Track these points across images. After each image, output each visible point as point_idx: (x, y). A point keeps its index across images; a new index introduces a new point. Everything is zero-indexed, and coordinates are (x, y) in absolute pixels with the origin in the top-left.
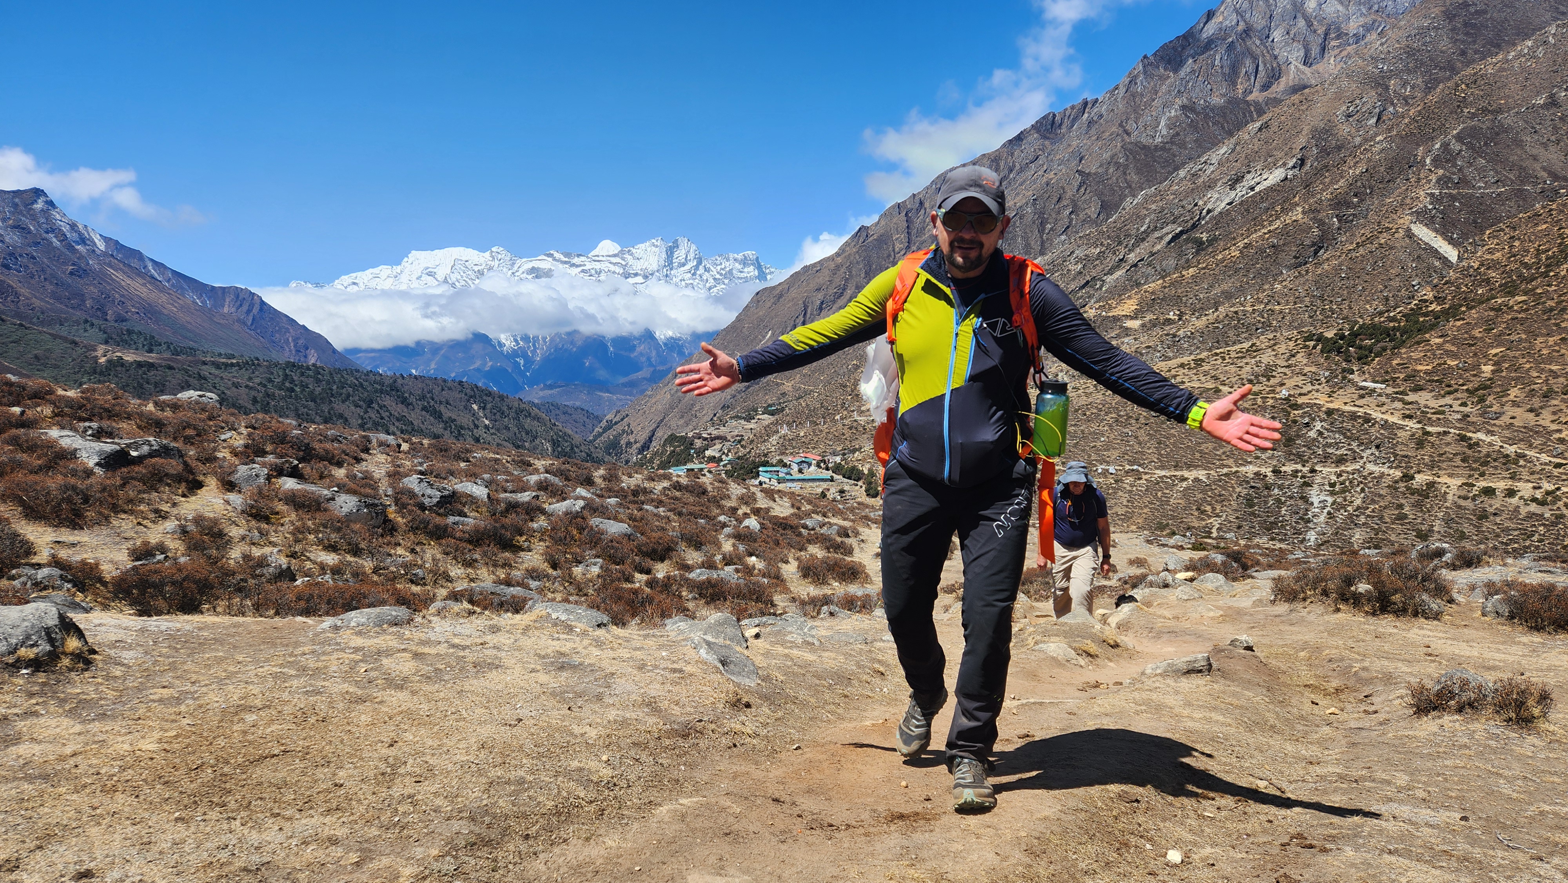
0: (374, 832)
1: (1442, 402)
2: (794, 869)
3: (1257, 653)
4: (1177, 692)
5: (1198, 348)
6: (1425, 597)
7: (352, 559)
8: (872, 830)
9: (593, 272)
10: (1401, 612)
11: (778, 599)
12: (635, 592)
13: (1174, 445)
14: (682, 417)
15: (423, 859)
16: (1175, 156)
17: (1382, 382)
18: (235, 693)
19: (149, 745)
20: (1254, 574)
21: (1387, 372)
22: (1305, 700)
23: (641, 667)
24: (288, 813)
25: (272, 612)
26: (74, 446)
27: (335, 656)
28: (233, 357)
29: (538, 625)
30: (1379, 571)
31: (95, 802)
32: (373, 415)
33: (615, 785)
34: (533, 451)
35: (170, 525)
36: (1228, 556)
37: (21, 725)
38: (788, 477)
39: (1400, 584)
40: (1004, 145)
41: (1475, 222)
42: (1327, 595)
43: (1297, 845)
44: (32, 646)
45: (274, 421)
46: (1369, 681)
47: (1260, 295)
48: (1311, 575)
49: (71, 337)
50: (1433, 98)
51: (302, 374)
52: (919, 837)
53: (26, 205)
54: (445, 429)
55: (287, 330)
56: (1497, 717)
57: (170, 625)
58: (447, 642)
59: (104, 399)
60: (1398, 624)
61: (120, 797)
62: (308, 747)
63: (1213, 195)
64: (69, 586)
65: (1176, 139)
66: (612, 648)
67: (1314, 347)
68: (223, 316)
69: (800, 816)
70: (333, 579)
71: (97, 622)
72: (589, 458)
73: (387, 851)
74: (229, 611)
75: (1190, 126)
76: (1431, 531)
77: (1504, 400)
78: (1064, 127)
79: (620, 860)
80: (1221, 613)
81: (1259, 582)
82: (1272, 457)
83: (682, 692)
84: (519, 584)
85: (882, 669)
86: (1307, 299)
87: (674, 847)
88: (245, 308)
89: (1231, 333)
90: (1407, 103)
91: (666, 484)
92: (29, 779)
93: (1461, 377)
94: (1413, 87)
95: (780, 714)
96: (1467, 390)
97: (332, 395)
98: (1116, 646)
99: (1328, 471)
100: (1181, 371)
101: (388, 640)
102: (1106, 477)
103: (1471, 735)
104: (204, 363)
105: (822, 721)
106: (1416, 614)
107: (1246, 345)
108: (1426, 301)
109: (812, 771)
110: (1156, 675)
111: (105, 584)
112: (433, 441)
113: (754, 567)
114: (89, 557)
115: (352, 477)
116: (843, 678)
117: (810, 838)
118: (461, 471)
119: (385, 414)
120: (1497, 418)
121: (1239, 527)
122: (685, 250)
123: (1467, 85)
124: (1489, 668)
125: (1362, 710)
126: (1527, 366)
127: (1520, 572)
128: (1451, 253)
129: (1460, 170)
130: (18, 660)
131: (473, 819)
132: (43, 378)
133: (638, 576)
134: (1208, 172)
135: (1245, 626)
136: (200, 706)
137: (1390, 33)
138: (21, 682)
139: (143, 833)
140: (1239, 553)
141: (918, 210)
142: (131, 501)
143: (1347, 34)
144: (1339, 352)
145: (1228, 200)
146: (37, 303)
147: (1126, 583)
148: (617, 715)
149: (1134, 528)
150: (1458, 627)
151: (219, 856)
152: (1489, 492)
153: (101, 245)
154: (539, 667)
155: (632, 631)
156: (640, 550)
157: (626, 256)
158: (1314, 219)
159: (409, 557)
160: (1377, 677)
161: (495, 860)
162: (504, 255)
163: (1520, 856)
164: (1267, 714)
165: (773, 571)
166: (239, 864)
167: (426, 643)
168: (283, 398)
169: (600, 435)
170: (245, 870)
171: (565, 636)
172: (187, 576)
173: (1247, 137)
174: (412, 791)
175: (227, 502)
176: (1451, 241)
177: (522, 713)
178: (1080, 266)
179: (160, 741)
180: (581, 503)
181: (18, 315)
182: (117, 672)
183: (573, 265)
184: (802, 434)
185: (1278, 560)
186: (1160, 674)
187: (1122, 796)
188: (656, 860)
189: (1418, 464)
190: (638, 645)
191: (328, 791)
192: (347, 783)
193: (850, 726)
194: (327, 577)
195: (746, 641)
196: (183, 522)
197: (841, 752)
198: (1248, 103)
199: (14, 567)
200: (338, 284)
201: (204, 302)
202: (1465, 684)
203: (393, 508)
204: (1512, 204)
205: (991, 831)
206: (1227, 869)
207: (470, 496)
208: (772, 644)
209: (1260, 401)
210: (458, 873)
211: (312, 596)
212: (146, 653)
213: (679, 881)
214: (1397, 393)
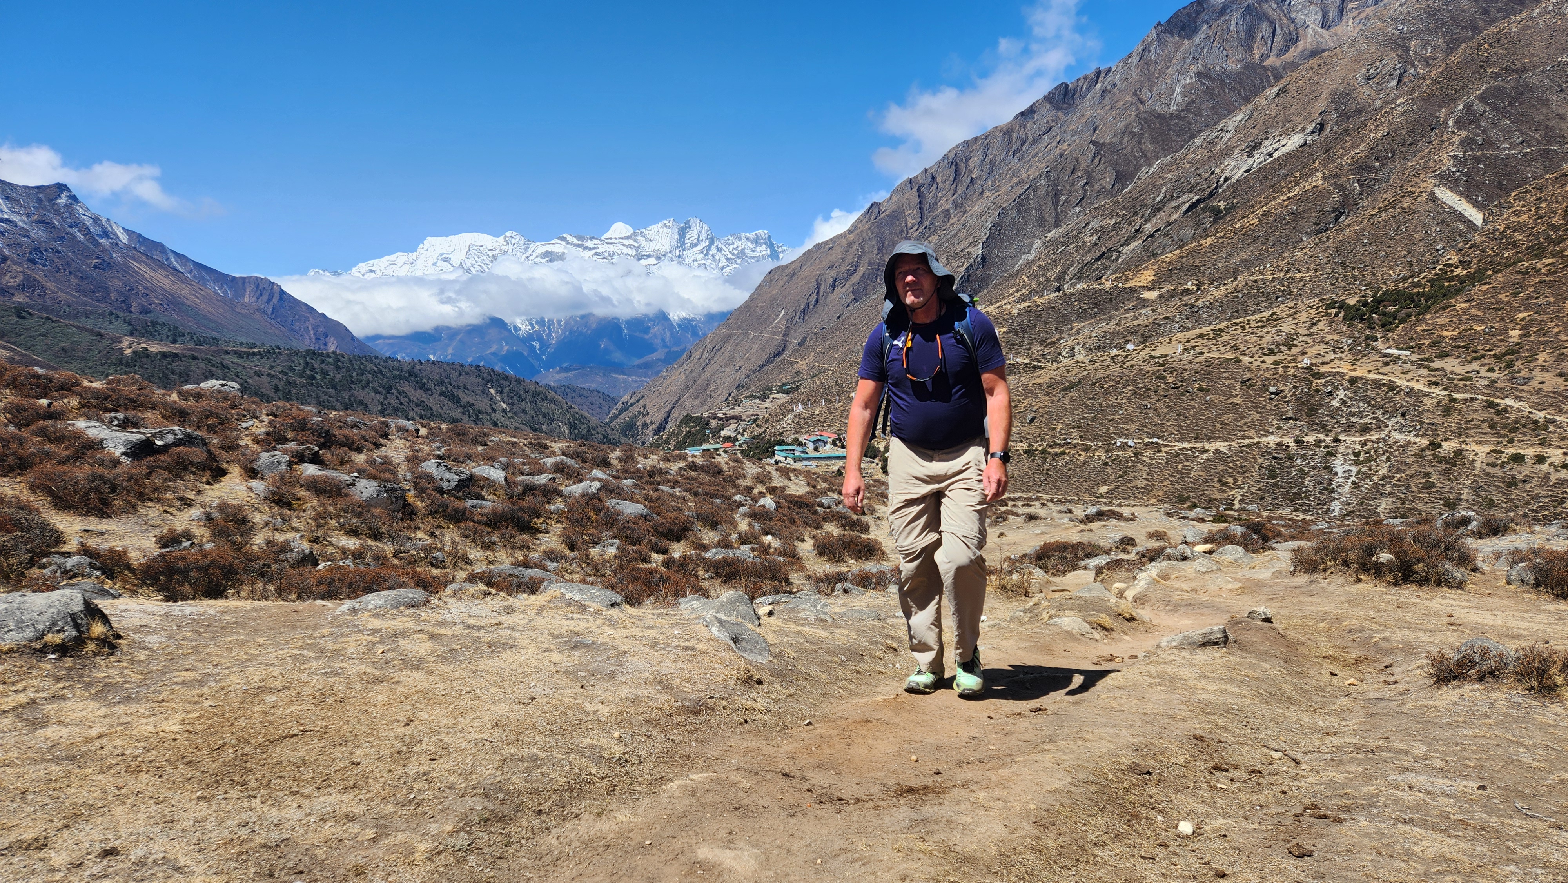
0: (390, 808)
1: (1469, 368)
2: (803, 842)
3: (1276, 624)
4: (1192, 665)
5: (1217, 318)
6: (1448, 566)
7: (373, 543)
8: (881, 803)
9: (606, 254)
10: (1423, 581)
11: (793, 577)
12: (651, 572)
13: (1195, 416)
14: (697, 397)
15: (437, 834)
16: (1190, 124)
17: (1407, 349)
18: (255, 675)
19: (172, 726)
20: (1275, 545)
21: (1412, 339)
22: (1323, 671)
23: (654, 646)
24: (307, 791)
25: (294, 596)
26: (101, 436)
27: (353, 637)
28: (255, 346)
29: (552, 605)
30: (1402, 540)
31: (120, 782)
32: (392, 401)
33: (626, 761)
34: (550, 434)
35: (196, 512)
36: (1248, 527)
37: (48, 708)
38: (804, 455)
39: (1422, 553)
40: (1016, 117)
41: (1500, 184)
42: (1348, 566)
43: (1311, 815)
44: (59, 632)
45: (294, 409)
46: (1390, 651)
47: (1280, 263)
48: (1331, 545)
49: (96, 330)
50: (1455, 58)
51: (323, 362)
52: (928, 810)
53: (50, 201)
54: (464, 414)
55: (307, 319)
56: (1519, 686)
57: (194, 609)
58: (462, 623)
59: (129, 390)
60: (1421, 594)
61: (143, 777)
62: (326, 727)
63: (1230, 162)
64: (98, 573)
65: (1192, 107)
66: (625, 628)
67: (1337, 315)
68: (244, 306)
69: (809, 790)
70: (354, 563)
71: (122, 607)
72: (606, 439)
73: (403, 828)
74: (252, 596)
75: (1205, 93)
76: (1459, 499)
77: (1532, 364)
78: (1077, 96)
79: (631, 835)
80: (1240, 585)
81: (1280, 554)
82: (1294, 428)
83: (693, 669)
84: (536, 566)
85: (894, 645)
86: (1328, 266)
87: (684, 821)
88: (265, 297)
89: (1251, 303)
90: (1428, 65)
91: (682, 464)
92: (56, 760)
93: (1488, 342)
94: (1434, 48)
95: (791, 690)
96: (1495, 356)
97: (352, 382)
98: (1132, 619)
99: (1352, 440)
100: (1200, 342)
101: (405, 622)
102: (1125, 450)
103: (1492, 704)
104: (227, 353)
105: (833, 697)
106: (1439, 584)
107: (1266, 314)
108: (1451, 265)
109: (823, 746)
110: (1171, 648)
111: (132, 571)
112: (451, 426)
113: (770, 546)
114: (118, 545)
115: (371, 462)
116: (856, 655)
117: (819, 812)
118: (478, 455)
119: (404, 400)
120: (1525, 384)
121: (1262, 499)
122: (697, 230)
123: (1490, 45)
124: (1513, 637)
125: (1381, 680)
126: (1556, 330)
127: (1548, 540)
128: (1476, 216)
129: (1484, 131)
130: (45, 645)
131: (486, 796)
132: (71, 370)
133: (654, 556)
134: (1225, 139)
135: (1264, 598)
136: (222, 688)
138: (49, 667)
139: (166, 812)
140: (1259, 524)
141: (930, 185)
142: (157, 489)
144: (1362, 319)
145: (1245, 168)
146: (63, 296)
147: (1143, 556)
148: (629, 693)
149: (1154, 501)
150: (1482, 595)
151: (240, 833)
152: (1518, 459)
153: (124, 238)
154: (552, 647)
155: (647, 611)
156: (656, 530)
157: (639, 238)
158: (1335, 185)
159: (429, 541)
160: (1397, 648)
161: (508, 835)
162: (518, 239)
163: (1538, 824)
164: (1284, 686)
165: (789, 549)
166: (259, 840)
167: (443, 624)
168: (304, 386)
169: (616, 416)
170: (265, 846)
171: (579, 616)
172: (212, 562)
173: (1264, 103)
174: (427, 769)
175: (250, 489)
176: (1476, 204)
177: (535, 692)
178: (1095, 238)
179: (183, 722)
180: (597, 485)
181: (45, 309)
182: (142, 655)
183: (586, 248)
184: (817, 412)
185: (1301, 531)
186: (1176, 647)
187: (1133, 769)
188: (666, 834)
189: (1445, 432)
190: (651, 624)
191: (345, 769)
192: (363, 762)
193: (862, 701)
194: (349, 561)
195: (759, 618)
196: (208, 509)
197: (852, 727)
198: (1265, 68)
199: (44, 556)
200: (355, 272)
201: (225, 292)
202: (1485, 652)
203: (413, 492)
204: (1538, 165)
205: (1000, 804)
206: (1239, 840)
207: (488, 479)
208: (785, 621)
209: (1281, 371)
210: (472, 848)
211: (333, 580)
212: (170, 637)
213: (689, 854)
214: (1422, 360)
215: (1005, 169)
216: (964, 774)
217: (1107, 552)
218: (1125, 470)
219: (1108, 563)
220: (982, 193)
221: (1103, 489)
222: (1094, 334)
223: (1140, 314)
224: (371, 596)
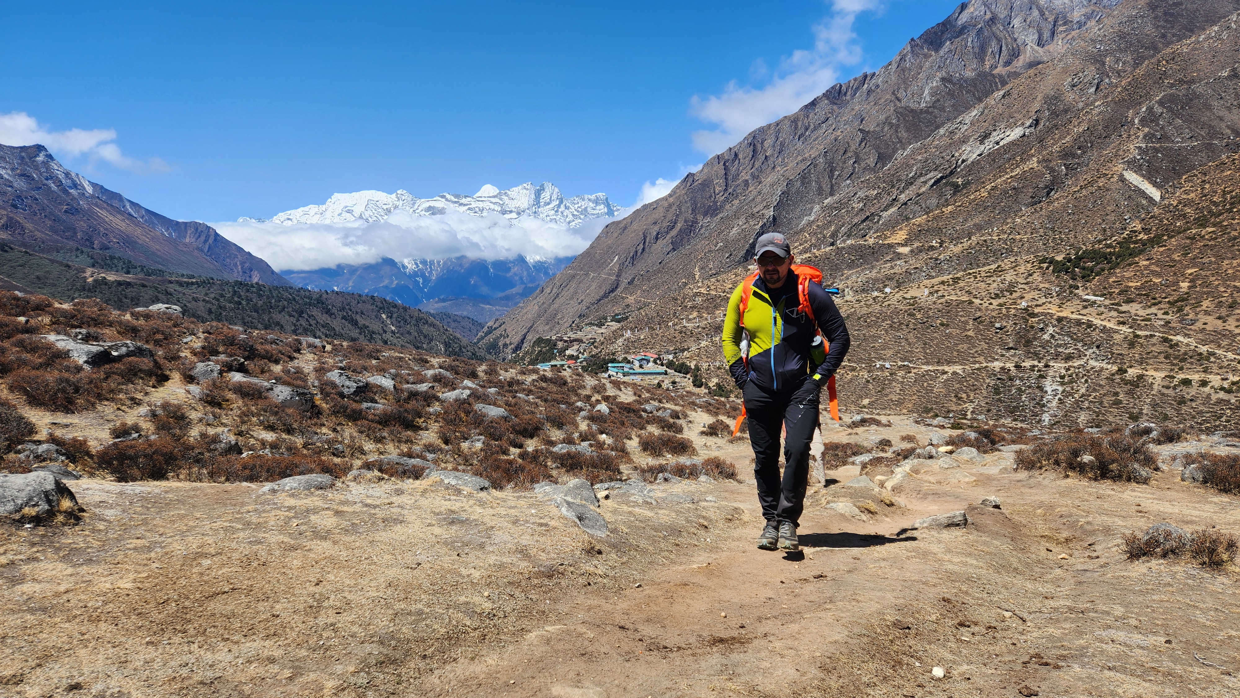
0: (304, 653)
1: (1149, 311)
2: (636, 683)
3: (1004, 510)
4: (940, 542)
5: (955, 269)
6: (1136, 466)
7: (286, 437)
8: (698, 651)
9: (477, 209)
10: (1117, 478)
11: (623, 467)
12: (510, 462)
13: (937, 345)
14: (547, 324)
15: (342, 674)
16: (936, 118)
17: (1102, 296)
18: (194, 543)
19: (126, 584)
20: (1001, 448)
21: (1105, 288)
22: (1041, 548)
23: (515, 522)
24: (235, 638)
25: (223, 479)
26: (68, 348)
27: (273, 513)
28: (194, 277)
29: (433, 488)
30: (1100, 445)
31: (83, 629)
32: (303, 322)
33: (494, 615)
34: (430, 351)
35: (143, 410)
36: (980, 433)
37: (25, 568)
38: (631, 371)
39: (1116, 455)
40: (801, 110)
41: (1174, 169)
42: (1059, 465)
43: (1036, 663)
44: (34, 506)
45: (225, 328)
46: (1093, 533)
47: (1004, 227)
48: (1046, 448)
49: (65, 262)
50: (1140, 71)
51: (248, 291)
52: (735, 657)
53: (30, 158)
54: (360, 334)
55: (236, 256)
56: (1194, 561)
57: (143, 489)
58: (361, 502)
59: (92, 310)
60: (1115, 487)
61: (103, 625)
62: (252, 586)
63: (967, 148)
64: (63, 458)
65: (938, 104)
66: (492, 507)
67: (1047, 268)
68: (186, 245)
69: (641, 640)
70: (272, 453)
71: (85, 486)
72: (474, 356)
73: (314, 668)
74: (189, 478)
75: (948, 94)
76: (1141, 413)
77: (1198, 309)
78: (849, 93)
79: (498, 675)
80: (975, 478)
81: (1004, 454)
82: (1014, 355)
83: (546, 541)
84: (418, 456)
85: (706, 523)
86: (1041, 230)
87: (541, 665)
88: (203, 238)
89: (981, 257)
90: (1119, 76)
91: (535, 377)
92: (32, 611)
93: (1163, 291)
94: (1124, 63)
95: (625, 559)
96: (1169, 302)
97: (271, 307)
98: (891, 505)
99: (1059, 366)
100: (942, 287)
101: (315, 501)
102: (883, 371)
103: (1173, 575)
104: (170, 282)
105: (658, 564)
106: (1129, 480)
107: (994, 267)
108: (1135, 232)
109: (651, 604)
110: (923, 528)
111: (91, 456)
112: (351, 343)
113: (604, 443)
114: (79, 435)
115: (286, 372)
116: (675, 531)
117: (649, 658)
118: (372, 367)
119: (313, 322)
120: (1192, 324)
121: (989, 411)
122: (550, 192)
123: (1167, 61)
124: (1187, 523)
125: (1086, 555)
126: (1216, 283)
127: (1211, 446)
128: (1155, 194)
129: (1162, 128)
130: (23, 517)
131: (382, 643)
132: (43, 294)
133: (512, 450)
134: (963, 130)
135: (994, 489)
136: (167, 553)
137: (1106, 20)
138: (25, 534)
139: (121, 654)
140: (988, 431)
141: (733, 161)
142: (112, 391)
143: (1072, 22)
144: (1067, 272)
145: (978, 152)
146: (39, 235)
147: (899, 455)
148: (496, 560)
149: (905, 411)
150: (1162, 489)
151: (181, 672)
152: (1187, 382)
153: (89, 190)
154: (434, 522)
155: (508, 493)
156: (514, 429)
157: (503, 197)
158: (1047, 167)
159: (332, 435)
160: (1098, 530)
161: (399, 675)
162: (407, 196)
163: (1212, 671)
164: (1012, 559)
165: (620, 445)
166: (197, 678)
167: (346, 503)
168: (233, 310)
169: (482, 338)
170: (202, 683)
171: (455, 497)
172: (156, 450)
173: (993, 102)
174: (334, 621)
175: (188, 392)
176: (1155, 184)
177: (420, 558)
178: (861, 205)
179: (134, 581)
180: (468, 392)
181: (24, 245)
182: (101, 526)
183: (461, 204)
184: (642, 337)
185: (1020, 437)
186: (927, 528)
187: (896, 624)
188: (527, 675)
189: (1130, 361)
190: (513, 504)
191: (267, 620)
192: (282, 614)
193: (681, 568)
194: (267, 451)
195: (598, 501)
196: (153, 408)
197: (673, 589)
198: (993, 76)
199: (20, 444)
200: (276, 219)
201: (170, 234)
202: (1168, 534)
203: (319, 396)
204: (1203, 155)
205: (793, 652)
206: (980, 682)
207: (380, 386)
208: (619, 503)
209: (1004, 311)
210: (370, 685)
211: (254, 466)
212: (124, 511)
213: (545, 692)
214: (1113, 304)
215: (792, 149)
216: (762, 629)
217: (869, 451)
218: (883, 386)
219: (871, 460)
220: (774, 168)
221: (866, 402)
222: (859, 280)
223: (896, 265)
224: (287, 480)
